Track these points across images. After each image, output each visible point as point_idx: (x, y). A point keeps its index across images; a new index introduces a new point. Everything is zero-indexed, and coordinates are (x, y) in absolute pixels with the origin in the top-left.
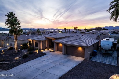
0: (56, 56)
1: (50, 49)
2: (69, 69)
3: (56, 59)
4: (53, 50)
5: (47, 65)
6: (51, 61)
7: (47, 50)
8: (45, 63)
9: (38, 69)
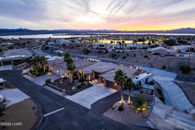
0: (100, 87)
1: (96, 80)
2: (105, 96)
3: (99, 90)
4: (98, 81)
5: (93, 94)
6: (96, 91)
7: (93, 81)
8: (92, 92)
9: (88, 96)
